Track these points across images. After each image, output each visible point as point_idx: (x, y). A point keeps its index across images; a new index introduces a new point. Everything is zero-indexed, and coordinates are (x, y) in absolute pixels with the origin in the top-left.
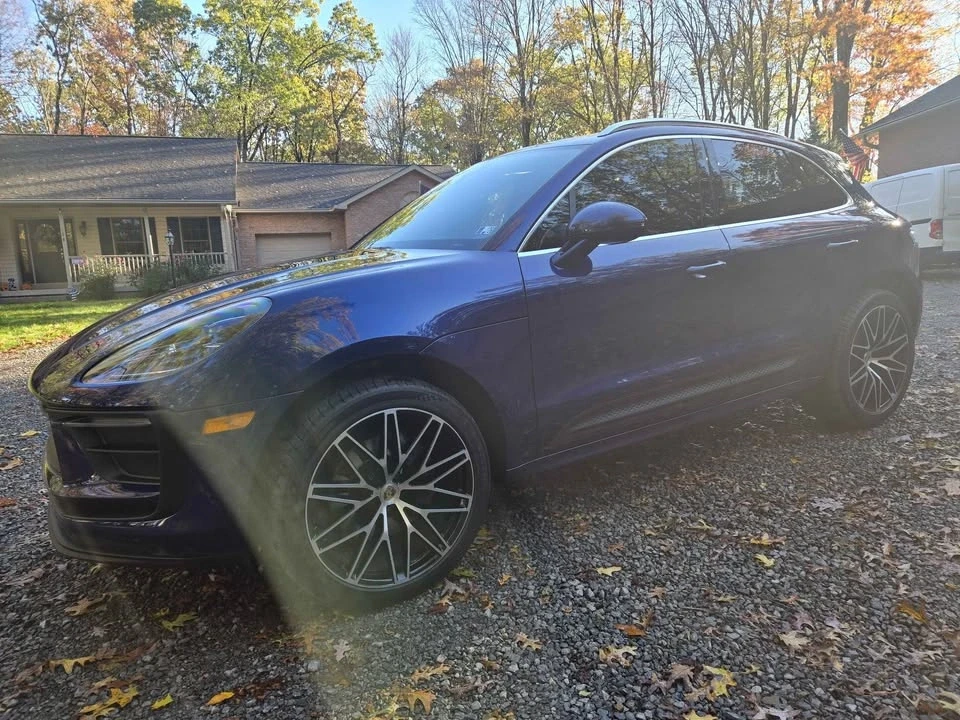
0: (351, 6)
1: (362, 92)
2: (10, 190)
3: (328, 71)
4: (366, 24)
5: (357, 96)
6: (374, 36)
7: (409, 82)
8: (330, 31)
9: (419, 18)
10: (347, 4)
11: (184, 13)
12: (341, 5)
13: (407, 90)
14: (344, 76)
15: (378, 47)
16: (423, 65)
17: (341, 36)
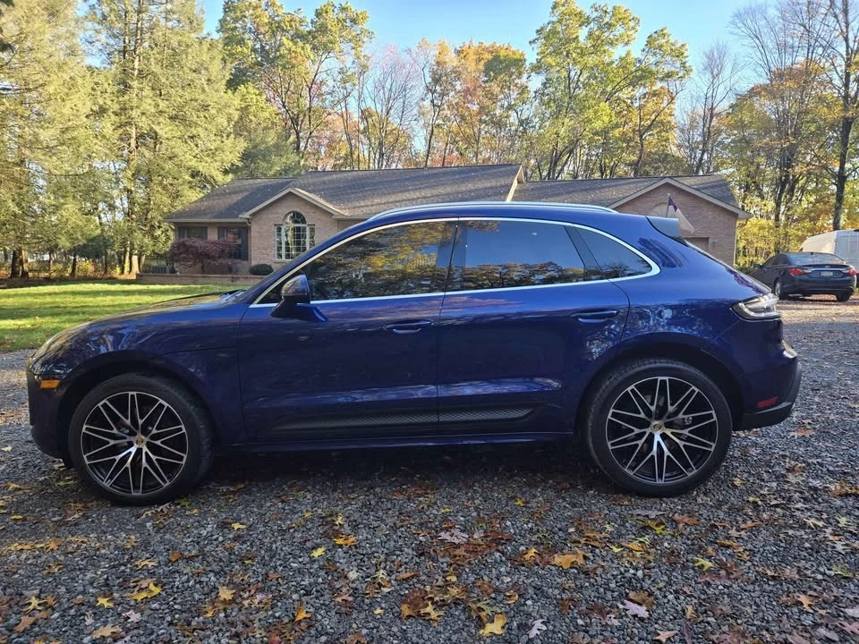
0: (665, 32)
1: (672, 106)
2: (362, 209)
3: (640, 91)
4: (679, 45)
5: (666, 110)
6: (685, 55)
7: (721, 91)
8: (642, 58)
9: (736, 31)
10: (662, 30)
11: (519, 62)
12: (656, 32)
13: (718, 99)
14: (655, 94)
15: (687, 65)
16: (739, 73)
17: (652, 59)
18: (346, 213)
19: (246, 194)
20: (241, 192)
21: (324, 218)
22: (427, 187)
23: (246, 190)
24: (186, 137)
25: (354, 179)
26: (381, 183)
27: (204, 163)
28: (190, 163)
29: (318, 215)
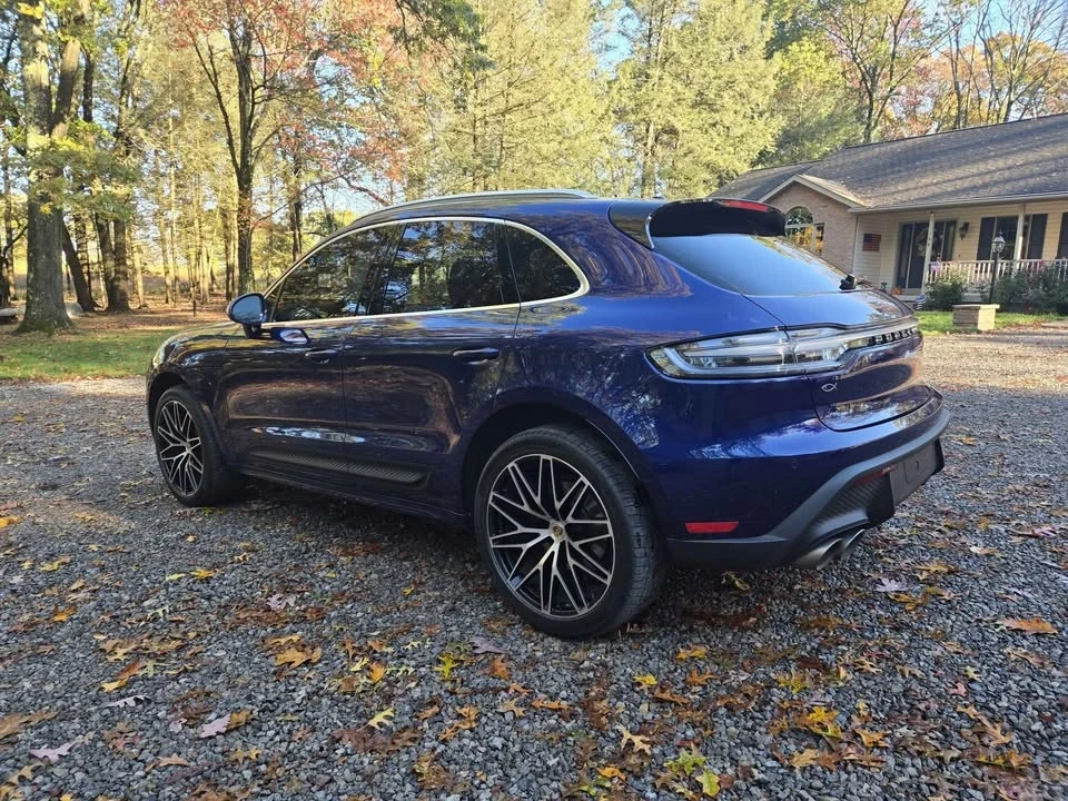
18: (870, 204)
19: (753, 189)
20: (748, 187)
21: (838, 213)
22: (1022, 150)
23: (757, 184)
24: (706, 126)
25: (906, 151)
26: (943, 152)
27: (726, 156)
28: (709, 158)
29: (831, 209)
